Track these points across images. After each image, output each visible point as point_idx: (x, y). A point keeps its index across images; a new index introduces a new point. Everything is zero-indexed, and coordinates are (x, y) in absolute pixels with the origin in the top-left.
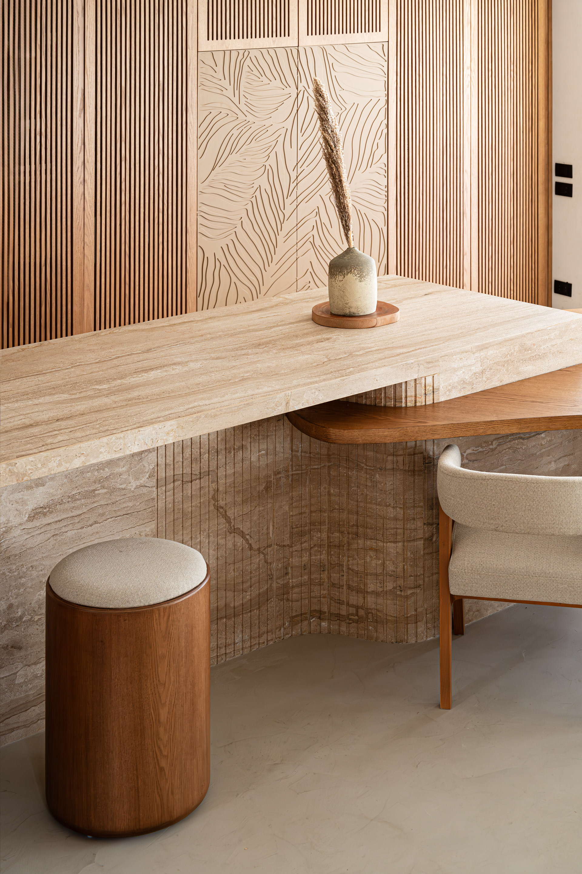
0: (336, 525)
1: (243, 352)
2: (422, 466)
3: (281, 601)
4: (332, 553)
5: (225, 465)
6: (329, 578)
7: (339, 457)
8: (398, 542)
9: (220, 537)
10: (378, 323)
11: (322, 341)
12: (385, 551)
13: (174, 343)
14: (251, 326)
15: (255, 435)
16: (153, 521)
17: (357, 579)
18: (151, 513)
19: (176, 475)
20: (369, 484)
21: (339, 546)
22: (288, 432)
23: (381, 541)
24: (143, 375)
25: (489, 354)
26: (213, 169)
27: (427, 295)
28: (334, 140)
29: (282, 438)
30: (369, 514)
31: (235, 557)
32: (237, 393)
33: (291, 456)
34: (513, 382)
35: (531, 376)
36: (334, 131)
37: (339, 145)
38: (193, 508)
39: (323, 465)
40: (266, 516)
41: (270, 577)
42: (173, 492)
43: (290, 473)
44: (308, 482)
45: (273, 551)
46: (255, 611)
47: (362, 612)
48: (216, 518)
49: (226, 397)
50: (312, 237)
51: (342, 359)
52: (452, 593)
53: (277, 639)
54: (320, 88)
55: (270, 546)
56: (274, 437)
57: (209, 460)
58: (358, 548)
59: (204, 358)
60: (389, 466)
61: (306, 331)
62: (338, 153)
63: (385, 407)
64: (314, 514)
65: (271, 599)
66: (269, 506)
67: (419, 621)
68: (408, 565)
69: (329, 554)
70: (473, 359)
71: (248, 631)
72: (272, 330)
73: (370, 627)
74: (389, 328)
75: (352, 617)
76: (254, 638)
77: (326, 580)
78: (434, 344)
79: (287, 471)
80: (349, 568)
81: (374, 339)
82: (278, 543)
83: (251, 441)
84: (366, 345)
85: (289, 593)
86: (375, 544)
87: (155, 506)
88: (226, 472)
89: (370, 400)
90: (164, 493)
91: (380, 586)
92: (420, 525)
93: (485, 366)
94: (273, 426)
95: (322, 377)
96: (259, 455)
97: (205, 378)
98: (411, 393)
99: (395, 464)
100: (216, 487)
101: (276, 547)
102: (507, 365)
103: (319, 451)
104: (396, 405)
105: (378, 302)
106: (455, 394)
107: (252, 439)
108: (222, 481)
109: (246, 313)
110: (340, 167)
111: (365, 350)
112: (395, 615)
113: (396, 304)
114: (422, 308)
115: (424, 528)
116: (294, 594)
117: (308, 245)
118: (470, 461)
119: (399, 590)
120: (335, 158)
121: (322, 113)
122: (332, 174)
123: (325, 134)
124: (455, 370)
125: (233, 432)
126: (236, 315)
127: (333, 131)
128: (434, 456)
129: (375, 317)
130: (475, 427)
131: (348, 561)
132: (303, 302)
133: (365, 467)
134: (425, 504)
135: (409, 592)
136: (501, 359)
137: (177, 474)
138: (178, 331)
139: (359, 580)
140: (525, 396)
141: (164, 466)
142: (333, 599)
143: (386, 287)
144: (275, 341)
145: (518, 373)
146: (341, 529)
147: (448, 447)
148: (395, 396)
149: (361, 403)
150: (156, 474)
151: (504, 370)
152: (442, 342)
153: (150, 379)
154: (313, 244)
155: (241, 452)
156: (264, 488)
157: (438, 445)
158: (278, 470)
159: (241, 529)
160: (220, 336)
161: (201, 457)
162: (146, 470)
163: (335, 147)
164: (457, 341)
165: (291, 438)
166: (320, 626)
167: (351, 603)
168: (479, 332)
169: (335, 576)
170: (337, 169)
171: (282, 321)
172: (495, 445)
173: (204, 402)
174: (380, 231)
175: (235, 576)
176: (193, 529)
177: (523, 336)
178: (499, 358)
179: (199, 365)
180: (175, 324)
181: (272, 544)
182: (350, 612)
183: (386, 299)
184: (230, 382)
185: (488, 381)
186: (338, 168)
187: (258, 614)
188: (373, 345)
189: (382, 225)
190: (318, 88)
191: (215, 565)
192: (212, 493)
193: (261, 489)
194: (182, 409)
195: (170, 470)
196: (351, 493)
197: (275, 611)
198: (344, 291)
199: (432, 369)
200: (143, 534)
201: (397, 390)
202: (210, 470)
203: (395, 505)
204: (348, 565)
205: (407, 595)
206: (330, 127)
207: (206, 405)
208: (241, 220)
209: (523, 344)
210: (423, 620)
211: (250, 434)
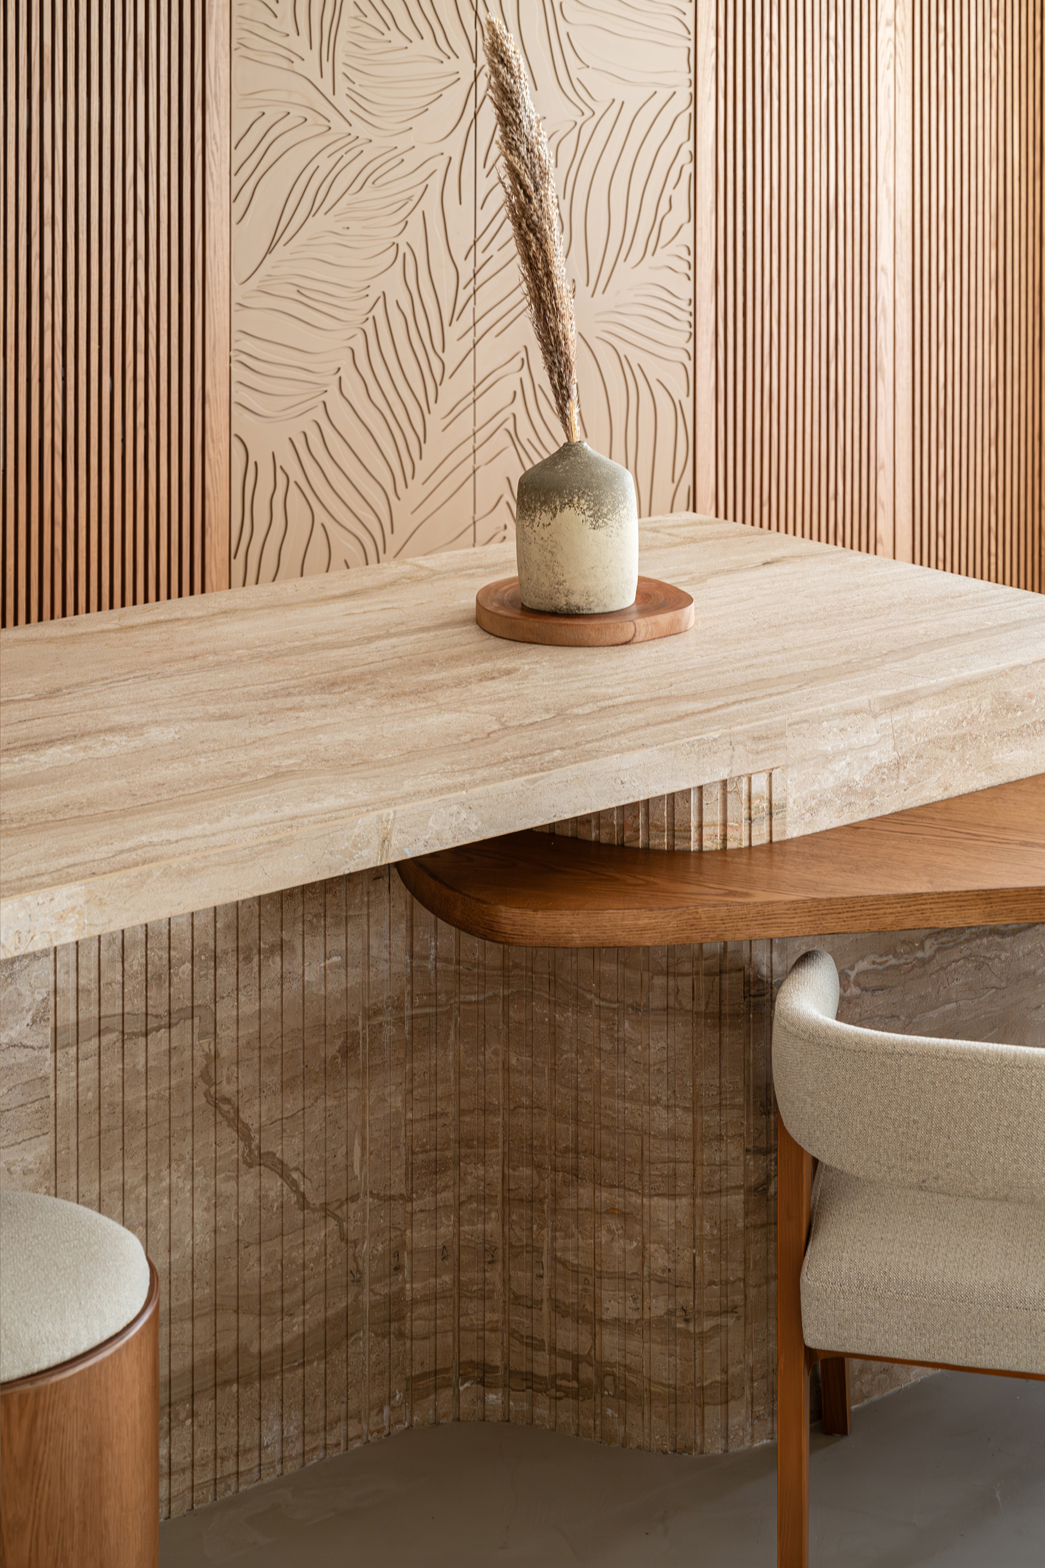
0: (523, 1147)
1: (290, 702)
2: (741, 1004)
3: (384, 1337)
4: (514, 1217)
5: (236, 993)
6: (506, 1281)
7: (530, 974)
8: (679, 1195)
9: (221, 1176)
10: (637, 633)
11: (493, 678)
12: (646, 1218)
13: (120, 675)
14: (320, 634)
15: (315, 916)
16: (44, 1134)
17: (575, 1286)
18: (37, 1116)
19: (106, 1017)
20: (607, 1046)
21: (532, 1201)
22: (401, 907)
23: (636, 1191)
24: (26, 756)
25: (914, 719)
26: (269, 251)
27: (768, 565)
28: (535, 173)
29: (386, 923)
30: (605, 1121)
31: (262, 1225)
32: (254, 810)
33: (409, 970)
34: (977, 791)
35: (1022, 776)
36: (536, 150)
37: (546, 185)
38: (152, 1103)
39: (490, 994)
40: (343, 1122)
41: (355, 1277)
42: (97, 1062)
43: (407, 1013)
44: (452, 1037)
45: (364, 1210)
46: (315, 1364)
47: (587, 1372)
48: (213, 1129)
49: (226, 822)
50: (512, 420)
51: (536, 726)
52: (809, 1342)
53: (372, 1434)
54: (502, 44)
55: (353, 1198)
56: (365, 919)
57: (192, 978)
58: (578, 1209)
59: (188, 716)
60: (657, 1001)
61: (455, 651)
62: (544, 205)
63: (647, 850)
64: (467, 1119)
65: (357, 1331)
66: (353, 1095)
67: (733, 1398)
68: (705, 1256)
69: (505, 1220)
70: (874, 730)
71: (296, 1415)
72: (373, 646)
73: (609, 1410)
74: (666, 647)
75: (564, 1383)
76: (312, 1433)
77: (499, 1286)
78: (774, 690)
79: (399, 1007)
80: (555, 1259)
81: (623, 675)
82: (375, 1192)
83: (303, 932)
84: (603, 690)
85: (404, 1317)
86: (621, 1200)
87: (48, 1097)
88: (238, 1009)
89: (608, 830)
90: (74, 1064)
91: (634, 1306)
92: (735, 1154)
93: (904, 750)
94: (362, 893)
95: (479, 771)
96: (325, 967)
97: (181, 769)
98: (712, 815)
99: (672, 998)
100: (212, 1047)
101: (371, 1200)
102: (963, 747)
103: (481, 959)
104: (674, 845)
105: (641, 579)
106: (827, 821)
107: (307, 925)
108: (227, 1033)
109: (315, 601)
110: (549, 240)
111: (599, 704)
112: (671, 1382)
113: (691, 584)
114: (752, 598)
115: (745, 1160)
116: (416, 1319)
117: (502, 438)
118: (865, 989)
119: (683, 1319)
120: (535, 218)
121: (504, 104)
122: (529, 257)
123: (511, 157)
124: (827, 759)
125: (257, 907)
126: (288, 605)
127: (532, 151)
128: (772, 977)
129: (634, 616)
130: (873, 910)
131: (554, 1239)
132: (460, 576)
133: (597, 1002)
134: (748, 1100)
135: (708, 1324)
136: (947, 731)
137: (109, 1013)
138: (138, 645)
139: (580, 1287)
140: (1004, 828)
141: (72, 994)
142: (516, 1335)
143: (670, 543)
144: (374, 674)
145: (990, 768)
146: (535, 1158)
147: (806, 958)
148: (672, 824)
149: (587, 838)
150: (51, 1015)
151: (954, 760)
152: (795, 686)
153: (41, 769)
154: (514, 437)
155: (278, 959)
156: (339, 1051)
157: (783, 949)
158: (375, 1004)
159: (278, 1155)
160: (240, 659)
161: (172, 971)
162: (26, 1005)
163: (537, 190)
164: (835, 684)
165: (409, 925)
166: (484, 1402)
167: (562, 1348)
168: (892, 662)
169: (522, 1277)
170: (541, 245)
171: (402, 623)
172: (930, 947)
173: (166, 835)
174: (677, 408)
175: (263, 1275)
176: (150, 1157)
177: (1003, 674)
178: (940, 728)
179: (172, 734)
180: (133, 627)
181: (358, 1194)
182: (560, 1371)
183: (659, 573)
184: (243, 780)
185: (914, 786)
186: (541, 243)
187: (323, 1371)
188: (620, 689)
189: (680, 392)
190: (497, 42)
191: (209, 1247)
192: (200, 1061)
193: (329, 1056)
194: (104, 851)
195: (90, 1005)
196: (562, 1067)
197: (367, 1363)
198: (554, 550)
199: (766, 755)
200: (18, 1168)
201: (676, 807)
202: (195, 1004)
203: (672, 1102)
204: (555, 1250)
205: (702, 1332)
206: (525, 140)
207: (169, 842)
208: (338, 376)
209: (1003, 695)
210: (742, 1395)
211: (301, 913)
